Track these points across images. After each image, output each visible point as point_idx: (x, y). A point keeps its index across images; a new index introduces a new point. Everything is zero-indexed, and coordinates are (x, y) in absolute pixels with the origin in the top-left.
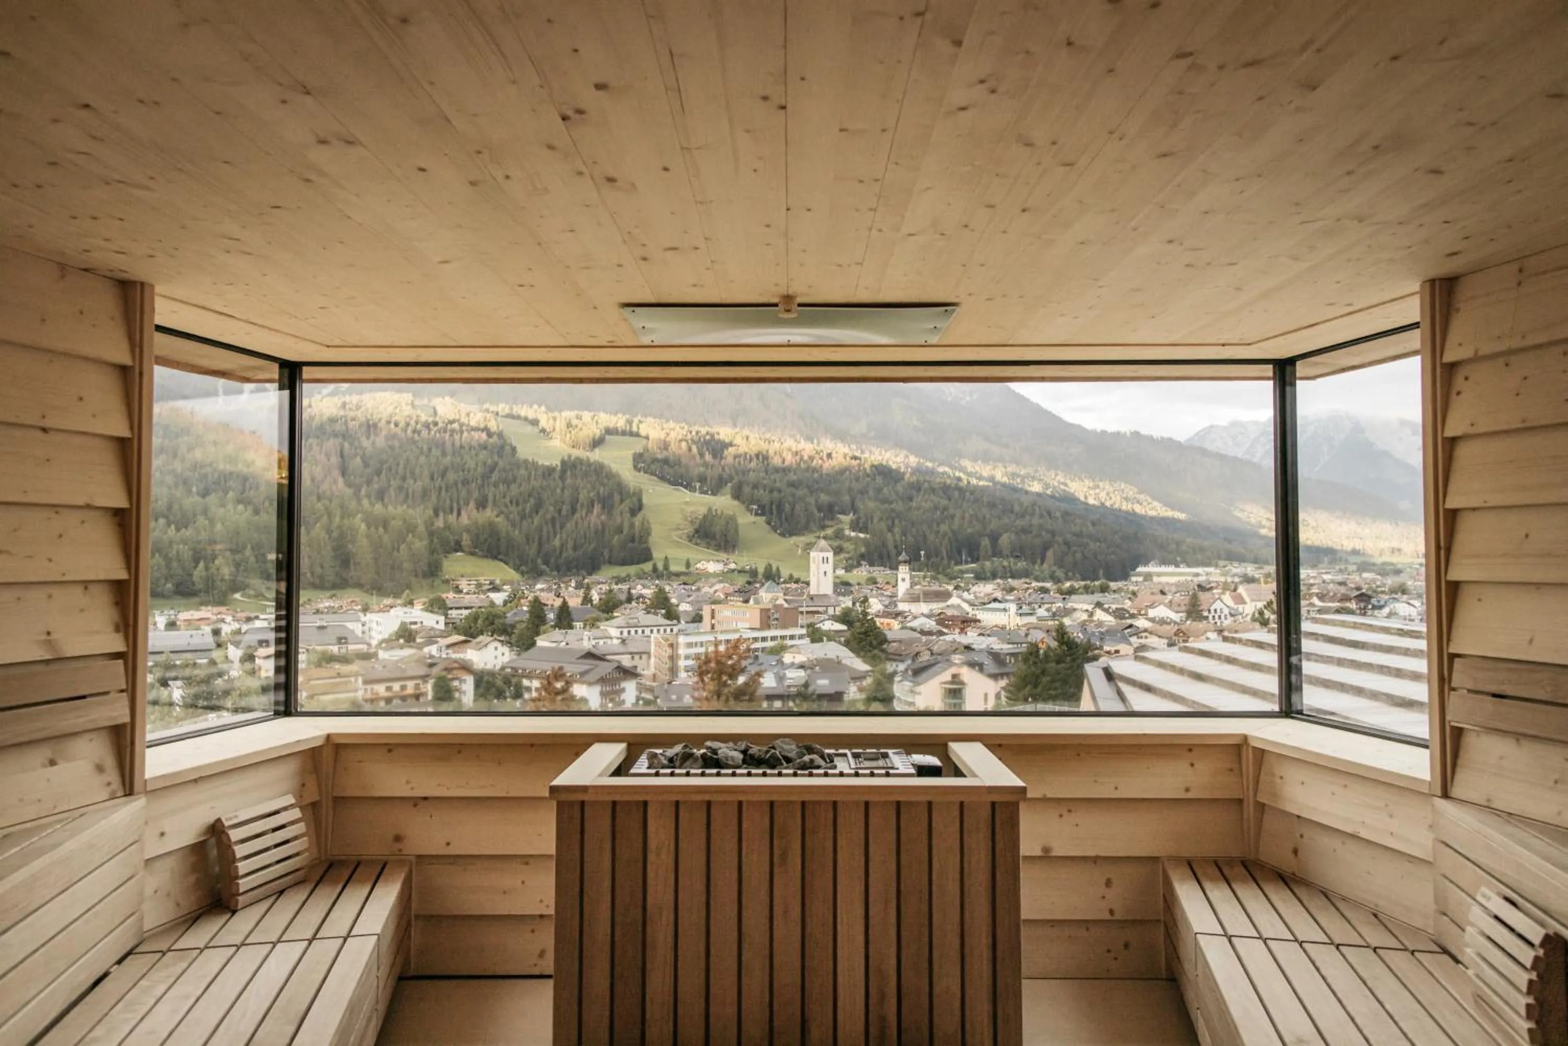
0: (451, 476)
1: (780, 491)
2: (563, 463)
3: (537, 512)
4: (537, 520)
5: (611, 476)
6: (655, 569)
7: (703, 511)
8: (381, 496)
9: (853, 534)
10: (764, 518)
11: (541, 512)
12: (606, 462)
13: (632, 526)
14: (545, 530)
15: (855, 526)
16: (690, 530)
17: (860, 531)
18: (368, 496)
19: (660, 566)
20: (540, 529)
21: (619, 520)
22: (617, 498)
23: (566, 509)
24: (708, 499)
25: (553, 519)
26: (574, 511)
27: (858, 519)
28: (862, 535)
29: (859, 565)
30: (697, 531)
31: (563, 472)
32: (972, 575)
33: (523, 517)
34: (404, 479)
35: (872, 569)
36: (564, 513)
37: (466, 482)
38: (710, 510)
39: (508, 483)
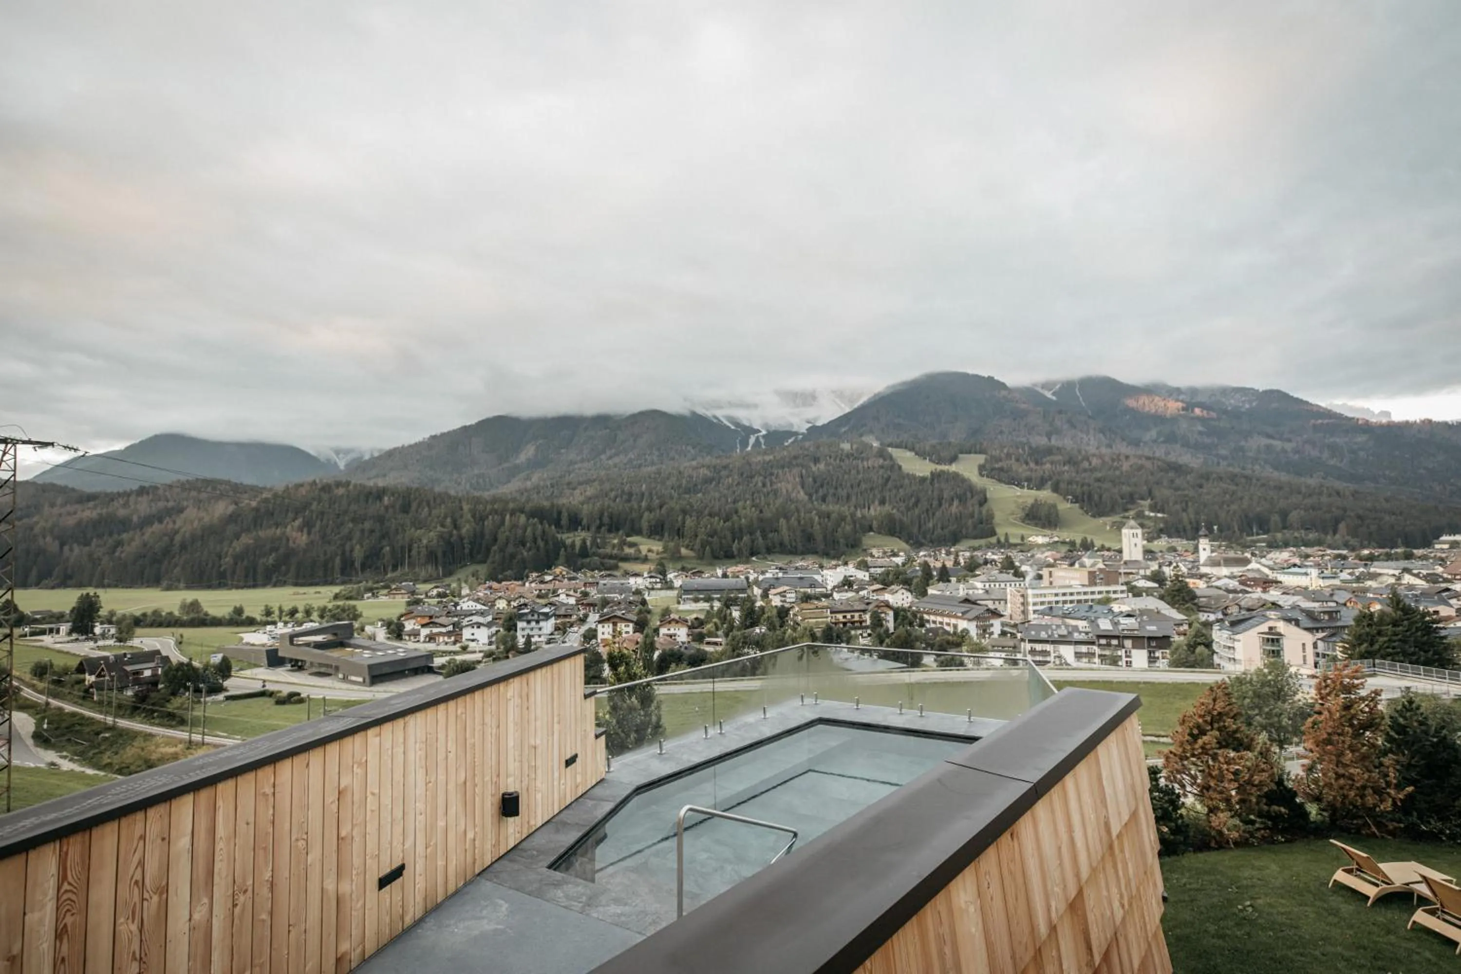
0: (863, 486)
1: (1089, 485)
2: (932, 473)
3: (917, 506)
4: (917, 511)
5: (964, 480)
6: (999, 541)
7: (1030, 501)
8: (824, 499)
9: (1152, 514)
10: (1077, 505)
11: (920, 506)
12: (961, 472)
13: (980, 513)
14: (922, 517)
15: (1153, 508)
16: (1021, 514)
17: (1159, 512)
18: (817, 500)
19: (1002, 539)
20: (919, 517)
21: (971, 509)
22: (969, 495)
23: (935, 503)
24: (1034, 492)
25: (927, 510)
26: (940, 505)
27: (1156, 504)
28: (1160, 515)
29: (1159, 537)
30: (1027, 515)
31: (932, 480)
32: (1264, 544)
33: (908, 509)
34: (836, 488)
35: (1170, 540)
36: (934, 506)
37: (872, 489)
38: (1036, 500)
39: (897, 488)
